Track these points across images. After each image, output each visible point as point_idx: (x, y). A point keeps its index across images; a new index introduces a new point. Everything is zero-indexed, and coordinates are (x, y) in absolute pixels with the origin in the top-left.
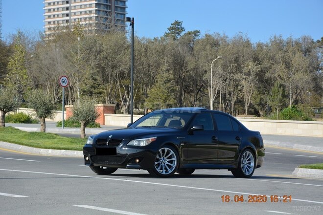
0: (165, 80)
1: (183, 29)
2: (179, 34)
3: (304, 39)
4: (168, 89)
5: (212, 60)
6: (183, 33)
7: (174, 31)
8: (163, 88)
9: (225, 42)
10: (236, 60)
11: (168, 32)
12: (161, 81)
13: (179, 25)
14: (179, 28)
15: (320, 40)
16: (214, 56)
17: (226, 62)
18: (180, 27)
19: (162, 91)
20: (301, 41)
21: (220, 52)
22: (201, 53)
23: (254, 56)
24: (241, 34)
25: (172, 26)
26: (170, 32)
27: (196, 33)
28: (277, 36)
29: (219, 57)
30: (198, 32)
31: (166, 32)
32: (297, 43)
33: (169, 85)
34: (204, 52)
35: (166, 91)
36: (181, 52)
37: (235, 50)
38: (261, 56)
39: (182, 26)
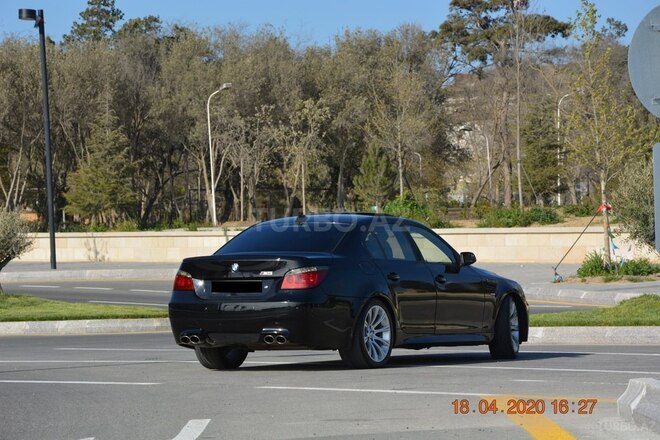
0: (108, 147)
1: (117, 14)
2: (110, 27)
3: (406, 32)
4: (117, 169)
5: (207, 92)
6: (118, 25)
7: (95, 19)
8: (106, 168)
9: (235, 48)
10: (265, 89)
11: (81, 21)
12: (100, 150)
13: (108, 5)
14: (108, 13)
15: (438, 31)
16: (212, 83)
17: (241, 96)
18: (109, 9)
19: (104, 173)
20: (398, 35)
21: (227, 71)
22: (179, 77)
23: (303, 81)
24: (269, 28)
25: (91, 7)
26: (85, 22)
27: (151, 22)
28: (352, 30)
29: (224, 86)
30: (156, 20)
31: (75, 23)
32: (389, 41)
33: (119, 158)
34: (189, 75)
35: (114, 173)
36: (131, 75)
37: (261, 67)
38: (319, 79)
39: (116, 7)
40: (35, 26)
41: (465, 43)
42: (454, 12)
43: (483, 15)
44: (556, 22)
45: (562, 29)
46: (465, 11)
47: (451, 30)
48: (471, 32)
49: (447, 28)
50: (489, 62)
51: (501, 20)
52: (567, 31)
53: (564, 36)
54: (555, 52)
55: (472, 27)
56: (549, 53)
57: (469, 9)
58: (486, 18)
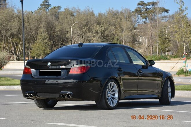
0: (43, 38)
1: (50, 5)
2: (48, 8)
3: (126, 10)
4: (45, 44)
5: (71, 24)
6: (50, 8)
7: (44, 6)
8: (42, 44)
9: (79, 13)
10: (87, 24)
11: (40, 7)
12: (41, 39)
13: (47, 3)
14: (47, 5)
15: (134, 11)
16: (72, 22)
17: (80, 25)
18: (47, 4)
19: (42, 45)
20: (124, 12)
21: (77, 19)
22: (64, 20)
23: (97, 22)
24: (88, 7)
25: (43, 3)
26: (41, 7)
27: (59, 7)
29: (76, 22)
30: (60, 7)
31: (39, 7)
32: (121, 13)
33: (46, 41)
34: (66, 20)
35: (44, 45)
36: (51, 20)
37: (86, 18)
38: (101, 21)
39: (49, 3)
40: (20, 2)
41: (141, 14)
42: (138, 6)
43: (146, 7)
44: (165, 9)
45: (167, 11)
46: (141, 6)
47: (137, 11)
48: (143, 11)
49: (136, 10)
50: (147, 19)
51: (150, 8)
52: (168, 11)
53: (167, 13)
54: (165, 17)
55: (143, 10)
56: (163, 17)
57: (142, 5)
58: (146, 8)
